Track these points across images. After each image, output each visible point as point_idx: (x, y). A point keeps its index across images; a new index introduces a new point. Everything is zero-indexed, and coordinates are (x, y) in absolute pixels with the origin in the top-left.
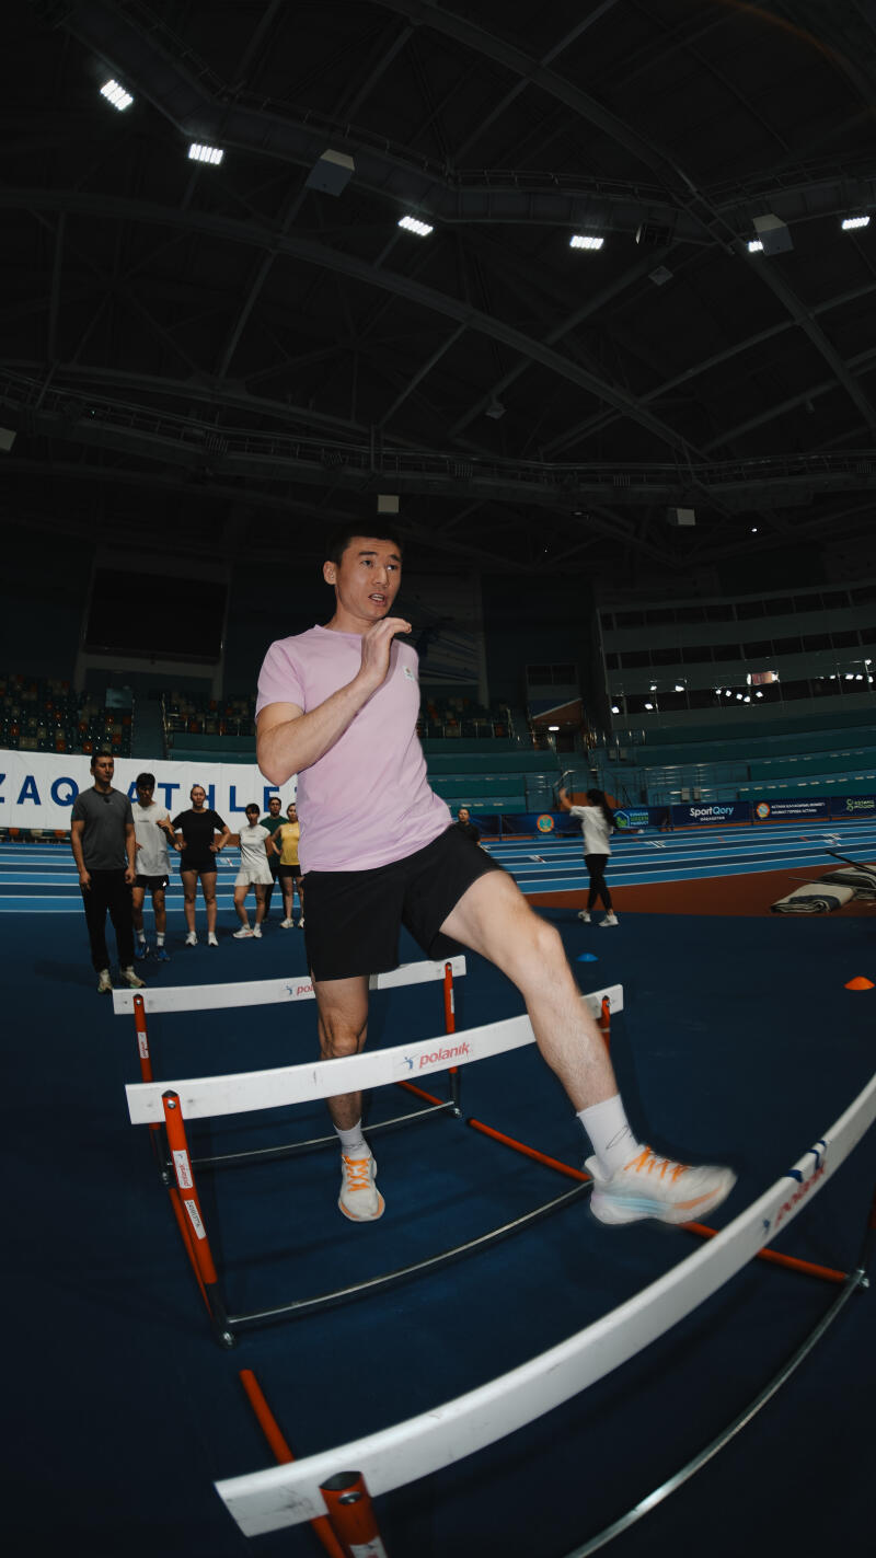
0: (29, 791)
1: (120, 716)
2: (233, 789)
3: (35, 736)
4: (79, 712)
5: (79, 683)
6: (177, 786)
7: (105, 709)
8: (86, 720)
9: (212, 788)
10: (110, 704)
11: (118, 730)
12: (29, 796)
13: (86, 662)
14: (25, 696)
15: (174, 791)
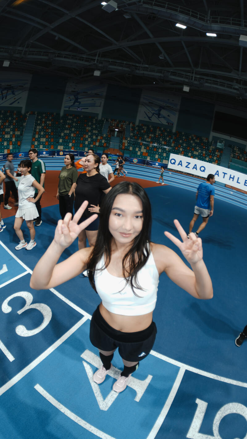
0: (195, 167)
1: (220, 150)
2: (238, 178)
3: (198, 151)
4: (210, 147)
5: (210, 140)
6: (226, 174)
7: (216, 147)
8: (211, 149)
9: (234, 176)
10: (218, 146)
11: (219, 154)
12: (195, 168)
13: (213, 134)
14: (196, 141)
15: (226, 175)
